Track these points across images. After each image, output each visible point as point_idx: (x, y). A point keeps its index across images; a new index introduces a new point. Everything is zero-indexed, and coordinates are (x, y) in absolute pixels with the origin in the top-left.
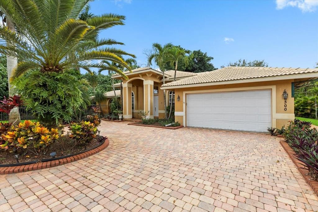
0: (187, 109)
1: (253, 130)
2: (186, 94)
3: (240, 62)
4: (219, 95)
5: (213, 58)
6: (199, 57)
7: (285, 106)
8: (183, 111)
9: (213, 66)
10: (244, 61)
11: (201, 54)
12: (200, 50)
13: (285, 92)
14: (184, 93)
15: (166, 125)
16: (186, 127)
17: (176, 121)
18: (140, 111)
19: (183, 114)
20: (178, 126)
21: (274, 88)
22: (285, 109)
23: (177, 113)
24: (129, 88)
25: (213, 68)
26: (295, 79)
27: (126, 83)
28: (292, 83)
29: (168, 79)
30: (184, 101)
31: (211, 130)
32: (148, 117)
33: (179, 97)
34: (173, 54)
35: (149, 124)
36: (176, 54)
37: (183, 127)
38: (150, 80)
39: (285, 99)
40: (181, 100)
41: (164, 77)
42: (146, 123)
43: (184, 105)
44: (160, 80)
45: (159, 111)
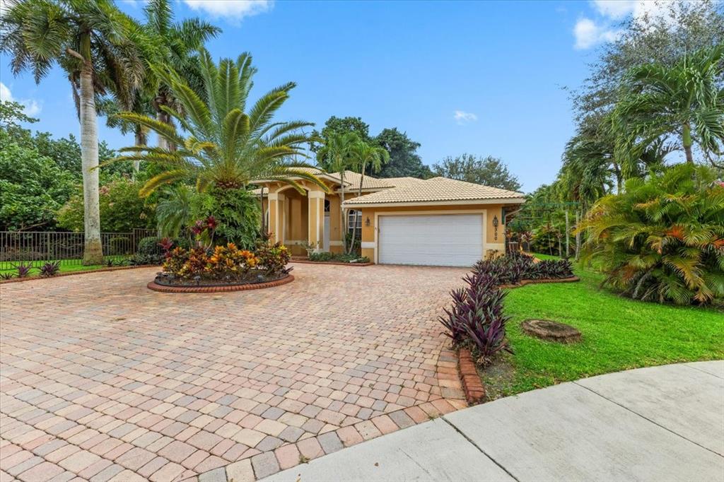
0: (380, 237)
1: (463, 265)
2: (379, 216)
3: (464, 158)
4: (424, 219)
5: (419, 145)
6: (395, 142)
7: (496, 234)
8: (374, 241)
9: (419, 161)
10: (471, 157)
11: (399, 137)
12: (396, 129)
13: (495, 218)
14: (377, 214)
15: (351, 261)
16: (378, 264)
17: (363, 255)
18: (296, 241)
19: (373, 245)
20: (367, 262)
21: (485, 212)
22: (496, 239)
23: (364, 245)
24: (280, 202)
25: (419, 165)
26: (505, 204)
27: (274, 192)
28: (503, 208)
29: (348, 190)
30: (376, 226)
31: (412, 266)
32: (317, 251)
33: (368, 221)
34: (358, 153)
35: (322, 261)
36: (364, 153)
37: (373, 264)
38: (320, 190)
39: (496, 226)
40: (371, 225)
41: (342, 187)
42: (315, 259)
43: (376, 232)
44: (334, 190)
45: (331, 242)
